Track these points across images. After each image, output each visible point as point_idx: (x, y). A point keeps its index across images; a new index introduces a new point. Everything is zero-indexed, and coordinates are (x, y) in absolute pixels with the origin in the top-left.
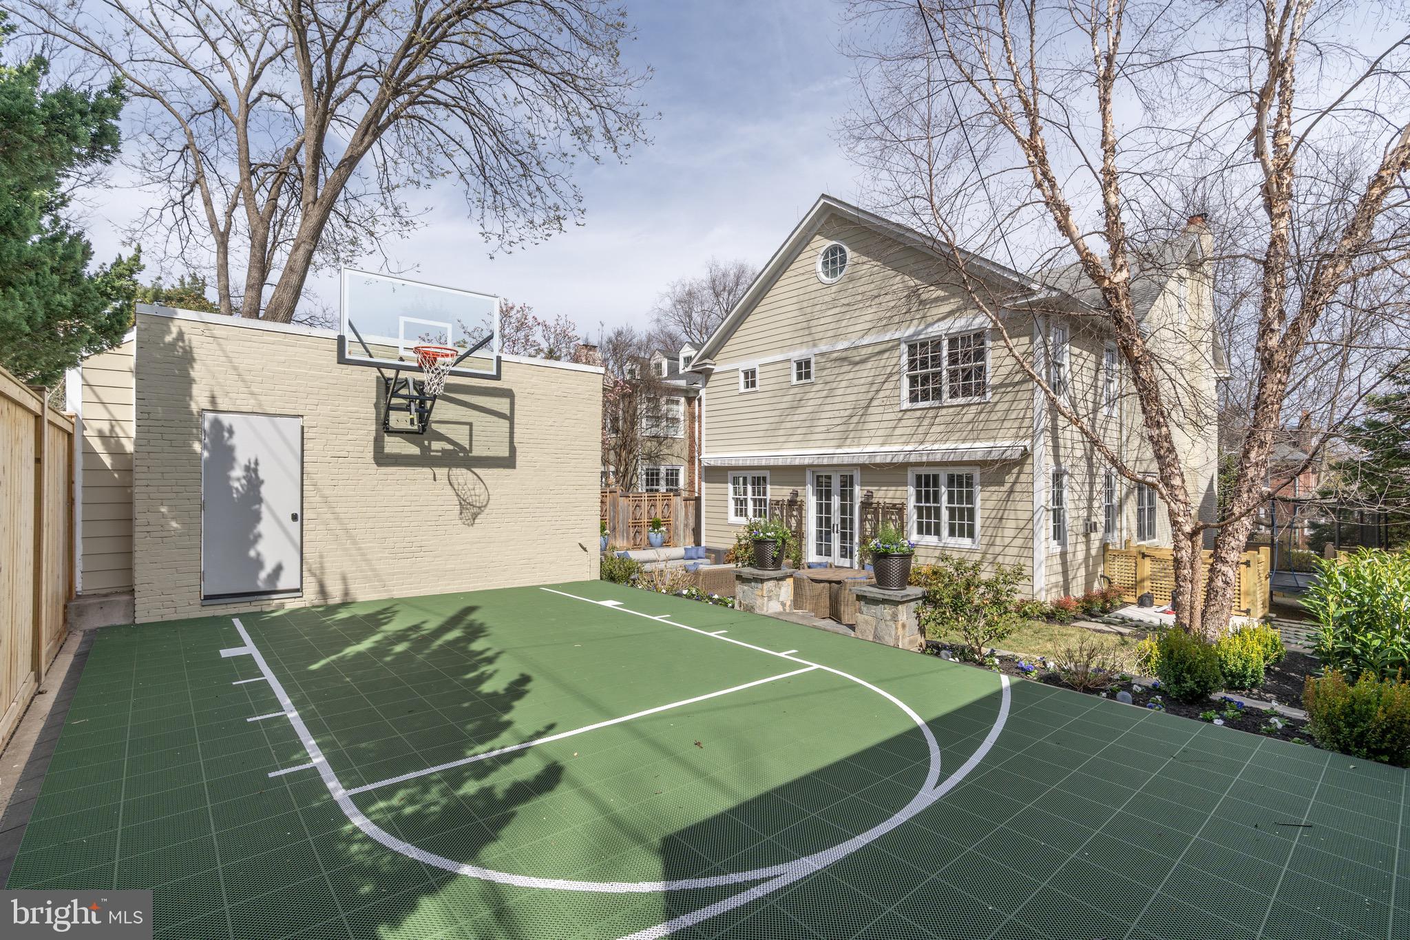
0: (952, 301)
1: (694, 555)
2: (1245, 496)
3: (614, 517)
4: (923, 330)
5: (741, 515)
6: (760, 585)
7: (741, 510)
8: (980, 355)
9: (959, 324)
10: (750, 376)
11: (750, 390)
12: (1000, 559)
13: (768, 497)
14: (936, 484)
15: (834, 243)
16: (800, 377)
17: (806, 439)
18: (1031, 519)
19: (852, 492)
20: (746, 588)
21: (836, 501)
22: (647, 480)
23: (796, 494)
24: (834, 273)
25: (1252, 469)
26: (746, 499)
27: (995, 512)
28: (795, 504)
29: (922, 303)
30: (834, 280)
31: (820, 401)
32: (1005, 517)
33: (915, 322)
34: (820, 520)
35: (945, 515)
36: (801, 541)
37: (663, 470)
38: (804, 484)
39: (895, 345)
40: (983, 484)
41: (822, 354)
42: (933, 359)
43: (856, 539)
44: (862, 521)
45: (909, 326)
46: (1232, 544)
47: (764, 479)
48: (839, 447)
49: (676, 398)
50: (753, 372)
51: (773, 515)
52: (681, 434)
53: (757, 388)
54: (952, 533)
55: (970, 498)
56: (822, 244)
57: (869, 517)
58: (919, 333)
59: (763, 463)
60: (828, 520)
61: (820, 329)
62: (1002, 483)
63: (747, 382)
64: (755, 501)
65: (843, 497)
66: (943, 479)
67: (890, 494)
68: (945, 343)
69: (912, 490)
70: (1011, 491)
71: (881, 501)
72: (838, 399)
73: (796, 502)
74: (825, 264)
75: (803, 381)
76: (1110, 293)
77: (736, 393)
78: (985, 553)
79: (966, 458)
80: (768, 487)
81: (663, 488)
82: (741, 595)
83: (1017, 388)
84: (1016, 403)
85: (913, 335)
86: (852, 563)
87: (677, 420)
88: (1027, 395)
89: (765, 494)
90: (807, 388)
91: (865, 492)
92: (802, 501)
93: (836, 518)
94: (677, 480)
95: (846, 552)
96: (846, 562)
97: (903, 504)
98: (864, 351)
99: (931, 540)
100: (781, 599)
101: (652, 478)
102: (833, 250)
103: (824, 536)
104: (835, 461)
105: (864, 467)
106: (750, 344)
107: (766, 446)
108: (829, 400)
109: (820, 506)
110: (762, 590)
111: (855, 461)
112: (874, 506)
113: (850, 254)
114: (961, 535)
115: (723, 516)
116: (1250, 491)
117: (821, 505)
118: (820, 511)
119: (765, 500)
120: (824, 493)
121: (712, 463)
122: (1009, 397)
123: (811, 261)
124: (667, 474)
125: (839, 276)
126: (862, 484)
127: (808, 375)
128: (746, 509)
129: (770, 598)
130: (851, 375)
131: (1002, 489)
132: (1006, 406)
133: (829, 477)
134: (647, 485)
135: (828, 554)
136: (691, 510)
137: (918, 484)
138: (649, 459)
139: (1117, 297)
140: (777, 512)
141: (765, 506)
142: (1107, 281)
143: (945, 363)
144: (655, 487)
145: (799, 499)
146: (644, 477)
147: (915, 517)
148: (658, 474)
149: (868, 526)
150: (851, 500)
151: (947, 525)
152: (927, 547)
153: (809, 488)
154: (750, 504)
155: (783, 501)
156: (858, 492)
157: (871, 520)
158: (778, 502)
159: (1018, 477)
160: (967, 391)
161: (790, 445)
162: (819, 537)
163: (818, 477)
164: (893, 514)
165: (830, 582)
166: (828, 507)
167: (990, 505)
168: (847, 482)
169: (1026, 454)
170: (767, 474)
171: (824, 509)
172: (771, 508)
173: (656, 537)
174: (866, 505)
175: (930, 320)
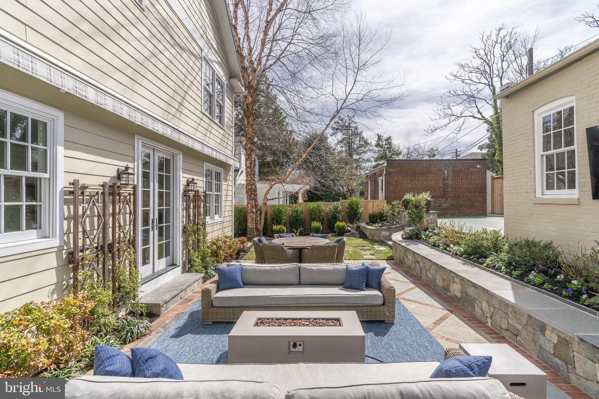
19: (168, 178)
35: (214, 199)
43: (180, 231)
62: (227, 180)
66: (214, 175)
69: (205, 180)
70: (228, 185)
86: (167, 262)
93: (155, 210)
132: (228, 136)
150: (168, 187)
152: (209, 225)
156: (181, 178)
159: (229, 177)
166: (147, 196)
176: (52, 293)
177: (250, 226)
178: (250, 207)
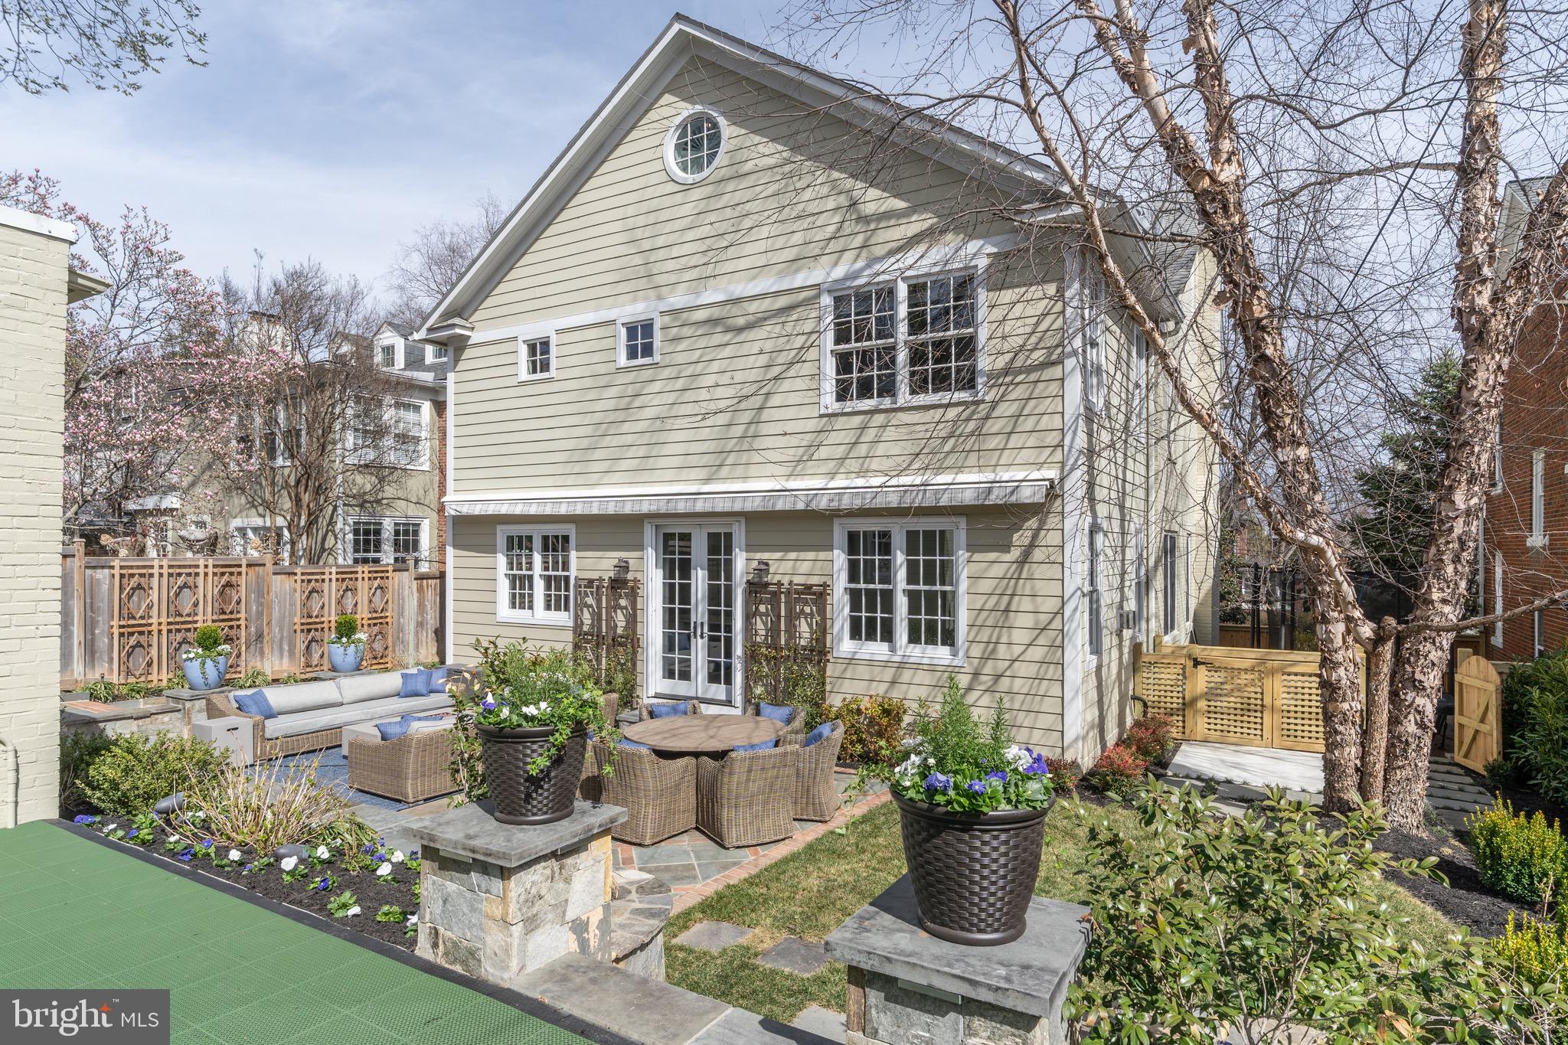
0: (914, 218)
1: (422, 688)
2: (1450, 569)
3: (260, 614)
4: (863, 269)
5: (522, 607)
6: (497, 885)
7: (522, 596)
8: (966, 317)
9: (927, 260)
10: (539, 351)
11: (539, 376)
12: (1004, 684)
13: (573, 573)
14: (886, 549)
15: (699, 108)
16: (632, 354)
17: (644, 468)
18: (1060, 612)
19: (729, 564)
20: (452, 887)
21: (700, 580)
22: (356, 542)
23: (624, 567)
24: (698, 165)
25: (1461, 520)
26: (531, 578)
27: (994, 599)
28: (622, 585)
29: (864, 219)
30: (698, 177)
31: (671, 398)
32: (1013, 607)
33: (849, 256)
34: (669, 614)
35: (901, 603)
36: (635, 653)
37: (388, 526)
38: (640, 547)
39: (809, 297)
40: (972, 548)
41: (674, 312)
42: (880, 321)
43: (738, 650)
44: (748, 617)
45: (836, 264)
46: (1431, 656)
47: (566, 539)
48: (707, 480)
49: (416, 401)
50: (545, 345)
51: (581, 606)
52: (424, 464)
53: (553, 373)
54: (914, 638)
55: (946, 573)
56: (674, 110)
57: (762, 608)
58: (855, 275)
59: (563, 510)
60: (685, 614)
61: (671, 265)
62: (1006, 548)
63: (534, 363)
64: (548, 580)
65: (713, 574)
66: (898, 540)
67: (805, 567)
68: (902, 291)
69: (840, 559)
70: (1024, 559)
71: (785, 580)
72: (704, 394)
73: (625, 582)
74: (681, 148)
75: (640, 361)
76: (1213, 200)
77: (513, 381)
78: (976, 674)
79: (944, 501)
80: (573, 555)
81: (387, 556)
82: (438, 907)
83: (1033, 377)
84: (1032, 403)
85: (845, 279)
86: (729, 693)
87: (417, 440)
88: (1054, 388)
89: (566, 567)
90: (647, 374)
91: (755, 564)
92: (635, 580)
93: (700, 612)
94: (416, 543)
95: (719, 673)
96: (719, 691)
97: (825, 585)
98: (753, 307)
99: (878, 649)
100: (570, 915)
101: (367, 539)
102: (696, 123)
103: (677, 643)
104: (699, 507)
105: (752, 518)
106: (539, 292)
107: (570, 480)
108: (689, 396)
109: (669, 591)
110: (504, 899)
111: (738, 507)
112: (772, 588)
113: (727, 130)
114: (931, 640)
115: (487, 607)
116: (1456, 560)
117: (672, 586)
118: (669, 597)
119: (567, 578)
120: (677, 566)
121: (465, 510)
122: (1019, 392)
123: (654, 141)
124: (397, 533)
125: (706, 172)
126: (750, 548)
127: (648, 350)
128: (531, 596)
129: (531, 923)
130: (728, 351)
131: (1007, 557)
132: (1013, 408)
133: (686, 537)
134: (356, 551)
135: (685, 675)
136: (431, 596)
137: (852, 549)
138: (361, 506)
139: (1225, 208)
140: (590, 600)
141: (567, 589)
142: (1207, 182)
143: (902, 329)
144: (372, 555)
145: (630, 576)
146: (350, 536)
147: (847, 610)
148: (378, 532)
149: (760, 625)
150: (729, 577)
151: (905, 623)
152: (870, 663)
153: (650, 555)
154: (539, 586)
155: (601, 579)
156: (742, 563)
157: (766, 615)
158: (591, 582)
159: (1035, 537)
160: (941, 381)
161: (616, 477)
162: (669, 646)
163: (668, 537)
164: (806, 603)
165: (697, 755)
166: (685, 591)
167: (986, 586)
168: (720, 546)
169: (1053, 492)
170: (571, 530)
171: (677, 595)
172: (577, 593)
173: (342, 653)
174: (757, 587)
175: (879, 251)
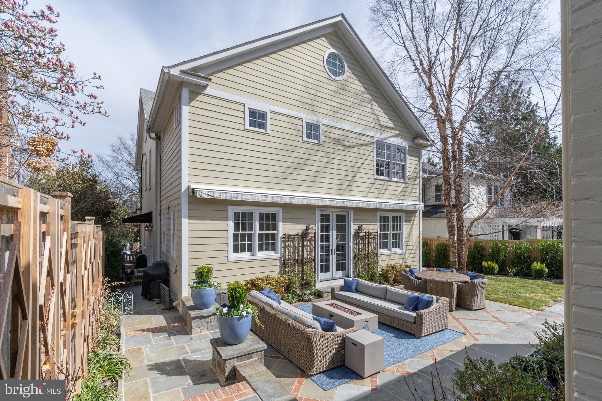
5: (243, 251)
7: (243, 245)
10: (258, 116)
11: (257, 129)
13: (280, 232)
15: (336, 52)
16: (309, 136)
19: (345, 226)
21: (333, 233)
24: (335, 73)
26: (251, 235)
27: (408, 234)
30: (335, 78)
38: (314, 220)
40: (405, 221)
41: (327, 126)
43: (351, 257)
44: (356, 245)
47: (274, 215)
48: (339, 194)
50: (263, 115)
53: (268, 131)
54: (393, 246)
55: (400, 228)
60: (328, 246)
62: (411, 221)
63: (254, 122)
64: (261, 235)
65: (339, 230)
70: (413, 224)
71: (367, 231)
74: (328, 62)
75: (313, 141)
80: (280, 223)
86: (346, 274)
89: (274, 229)
90: (317, 147)
91: (358, 226)
93: (333, 244)
96: (341, 274)
97: (376, 232)
102: (335, 57)
103: (324, 258)
105: (358, 210)
107: (277, 186)
112: (361, 234)
113: (346, 68)
117: (323, 235)
119: (273, 235)
120: (324, 228)
122: (413, 182)
125: (339, 78)
126: (355, 221)
127: (317, 137)
128: (250, 244)
133: (328, 216)
140: (289, 244)
147: (379, 240)
149: (360, 247)
150: (345, 231)
151: (392, 242)
153: (319, 223)
154: (256, 239)
155: (297, 234)
156: (353, 227)
157: (361, 243)
162: (322, 260)
163: (322, 215)
166: (327, 237)
167: (407, 231)
168: (340, 220)
170: (280, 210)
171: (325, 239)
176: (278, 274)
177: (451, 260)
178: (451, 242)
